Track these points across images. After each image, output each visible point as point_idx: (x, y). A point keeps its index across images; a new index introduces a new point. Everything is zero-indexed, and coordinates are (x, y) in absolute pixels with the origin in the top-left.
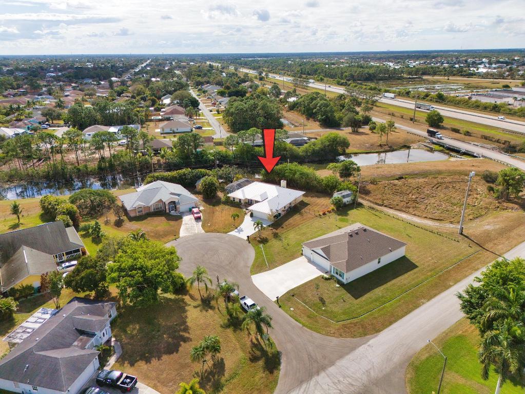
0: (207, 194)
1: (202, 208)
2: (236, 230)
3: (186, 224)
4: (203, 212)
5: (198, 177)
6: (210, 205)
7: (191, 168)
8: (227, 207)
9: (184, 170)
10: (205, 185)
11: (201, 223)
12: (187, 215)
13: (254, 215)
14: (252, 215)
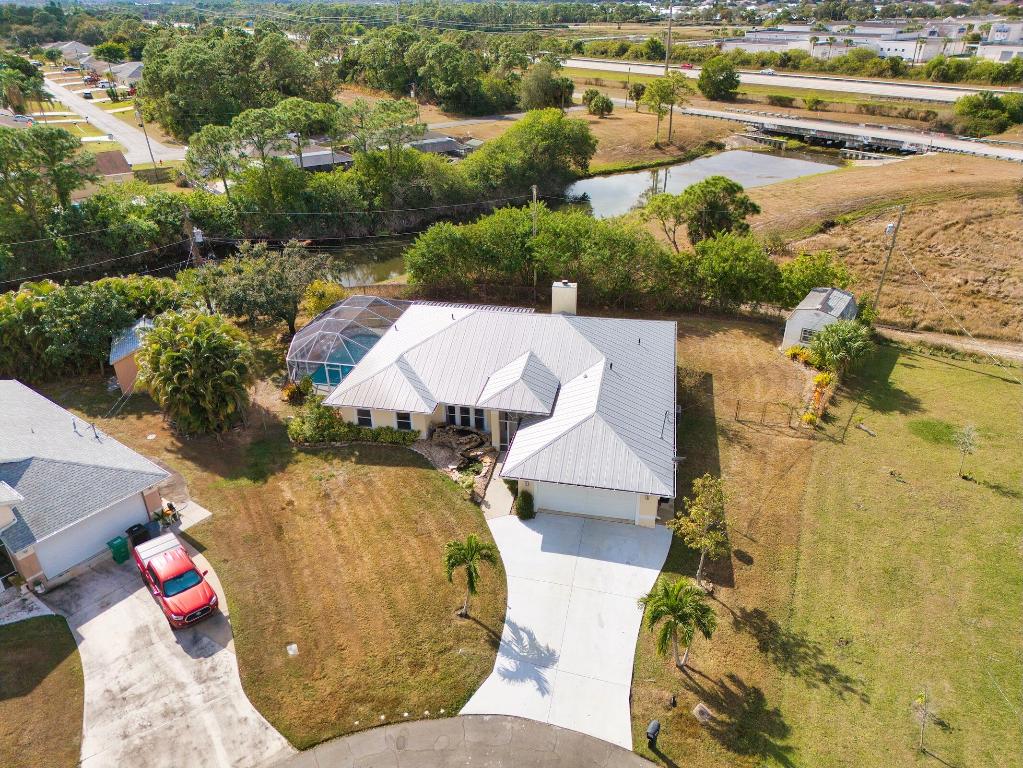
0: (198, 410)
1: (193, 515)
2: (502, 661)
3: (118, 699)
4: (206, 541)
5: (116, 321)
6: (231, 474)
7: (59, 279)
8: (340, 472)
9: (23, 294)
10: (178, 364)
11: (227, 658)
12: (105, 605)
13: (539, 503)
14: (526, 508)
